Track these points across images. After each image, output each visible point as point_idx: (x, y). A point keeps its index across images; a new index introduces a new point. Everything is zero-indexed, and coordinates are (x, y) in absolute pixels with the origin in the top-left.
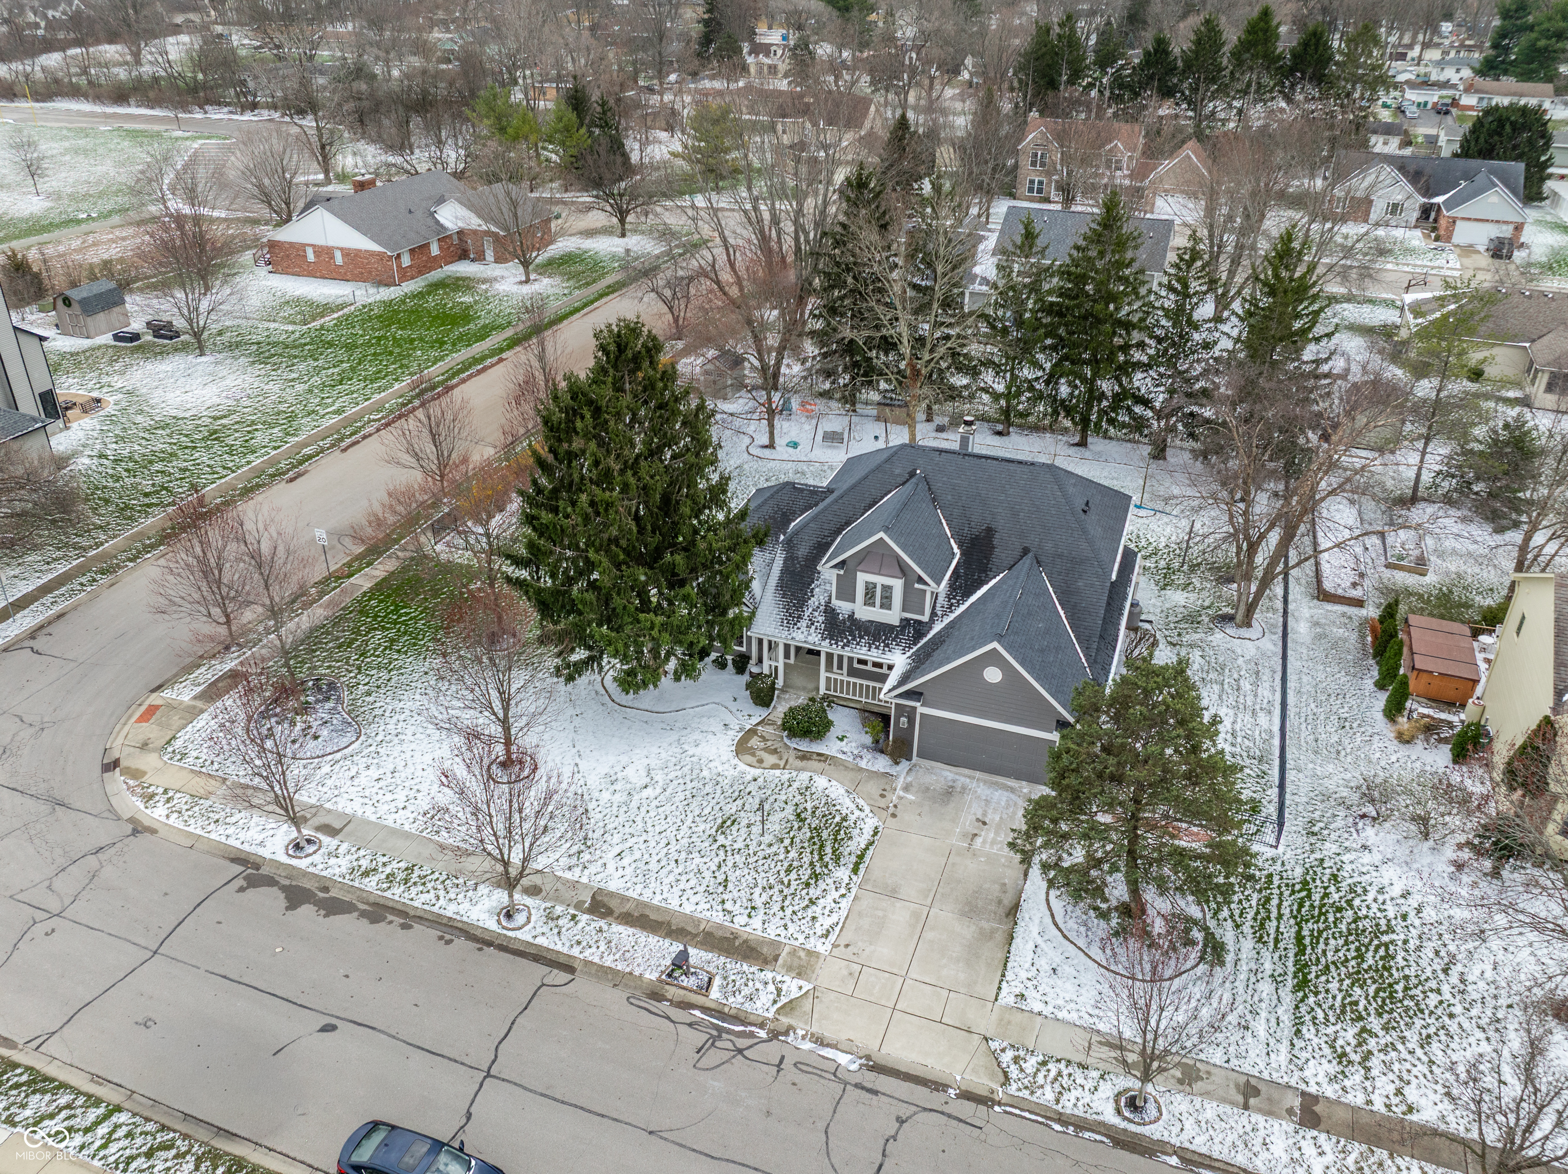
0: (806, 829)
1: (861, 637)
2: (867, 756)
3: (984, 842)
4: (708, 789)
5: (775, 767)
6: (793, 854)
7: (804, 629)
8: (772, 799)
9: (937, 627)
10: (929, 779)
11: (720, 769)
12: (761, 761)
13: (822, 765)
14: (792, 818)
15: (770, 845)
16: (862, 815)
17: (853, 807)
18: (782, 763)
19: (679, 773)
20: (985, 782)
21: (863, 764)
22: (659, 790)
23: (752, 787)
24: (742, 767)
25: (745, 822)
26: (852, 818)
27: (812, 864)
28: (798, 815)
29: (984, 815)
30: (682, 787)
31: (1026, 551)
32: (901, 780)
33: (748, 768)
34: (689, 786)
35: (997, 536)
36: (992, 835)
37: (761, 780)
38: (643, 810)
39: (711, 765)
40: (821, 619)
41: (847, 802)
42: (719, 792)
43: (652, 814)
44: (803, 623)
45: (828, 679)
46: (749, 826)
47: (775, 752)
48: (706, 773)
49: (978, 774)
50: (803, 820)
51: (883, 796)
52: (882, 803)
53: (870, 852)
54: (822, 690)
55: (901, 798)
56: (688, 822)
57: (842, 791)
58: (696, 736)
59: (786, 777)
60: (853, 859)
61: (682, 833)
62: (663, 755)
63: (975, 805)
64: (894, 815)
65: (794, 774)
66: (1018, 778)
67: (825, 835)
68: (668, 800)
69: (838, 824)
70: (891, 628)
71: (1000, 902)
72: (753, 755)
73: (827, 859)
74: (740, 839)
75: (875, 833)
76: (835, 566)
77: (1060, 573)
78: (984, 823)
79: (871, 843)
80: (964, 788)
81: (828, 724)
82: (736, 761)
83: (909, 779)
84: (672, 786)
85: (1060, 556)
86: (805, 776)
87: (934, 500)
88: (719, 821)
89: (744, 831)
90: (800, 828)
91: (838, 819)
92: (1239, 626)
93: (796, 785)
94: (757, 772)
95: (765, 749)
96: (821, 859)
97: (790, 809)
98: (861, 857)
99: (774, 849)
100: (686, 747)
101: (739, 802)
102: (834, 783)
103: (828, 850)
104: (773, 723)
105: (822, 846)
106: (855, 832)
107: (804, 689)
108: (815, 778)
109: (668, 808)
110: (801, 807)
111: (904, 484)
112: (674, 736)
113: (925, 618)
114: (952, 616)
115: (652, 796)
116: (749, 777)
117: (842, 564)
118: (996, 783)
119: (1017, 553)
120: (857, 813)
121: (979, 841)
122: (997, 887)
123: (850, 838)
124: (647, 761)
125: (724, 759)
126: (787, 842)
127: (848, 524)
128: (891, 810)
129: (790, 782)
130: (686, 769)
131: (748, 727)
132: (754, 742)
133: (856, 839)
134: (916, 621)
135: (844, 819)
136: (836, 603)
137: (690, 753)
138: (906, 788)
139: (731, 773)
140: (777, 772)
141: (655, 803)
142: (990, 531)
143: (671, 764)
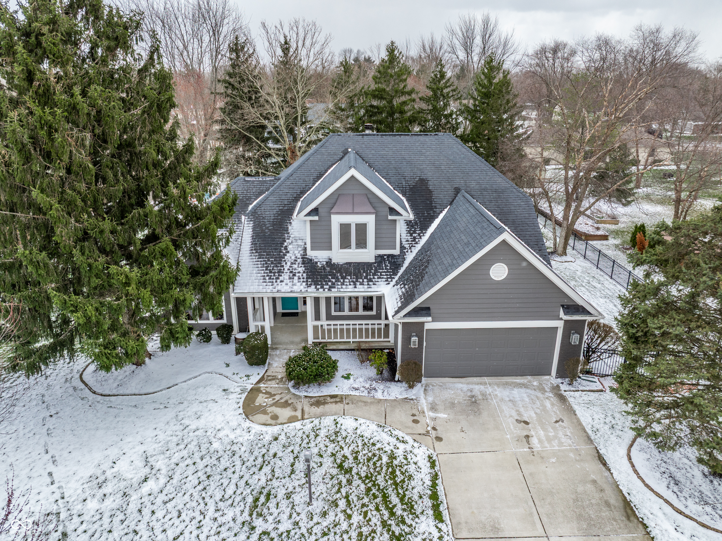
0: (356, 482)
1: (344, 278)
2: (380, 386)
3: (540, 441)
4: (224, 463)
5: (292, 420)
6: (356, 518)
7: (287, 281)
8: (302, 458)
9: (410, 257)
10: (447, 394)
11: (232, 436)
12: (275, 417)
13: (340, 407)
14: (335, 471)
15: (324, 514)
16: (408, 447)
17: (393, 441)
18: (299, 414)
19: (185, 453)
20: (498, 385)
21: (379, 395)
22: (163, 480)
23: (275, 448)
24: (257, 428)
25: (281, 493)
26: (400, 453)
27: (384, 524)
28: (340, 467)
29: (519, 414)
30: (192, 469)
31: (457, 191)
32: (423, 401)
33: (264, 429)
34: (201, 465)
35: (430, 183)
36: (542, 433)
37: (282, 437)
38: (146, 512)
39: (221, 434)
40: (301, 269)
41: (385, 437)
42: (238, 463)
43: (160, 514)
44: (285, 276)
45: (315, 328)
46: (288, 496)
47: (286, 404)
48: (216, 445)
49: (486, 379)
50: (349, 471)
51: (416, 422)
52: (420, 429)
53: (440, 489)
54: (311, 339)
55: (435, 419)
56: (211, 513)
57: (373, 427)
58: (196, 407)
59: (308, 427)
60: (428, 502)
61: (205, 530)
62: (162, 437)
63: (504, 408)
64: (439, 439)
65: (316, 422)
66: (523, 375)
67: (380, 480)
68: (178, 489)
69: (389, 465)
70: (369, 265)
71: (607, 504)
72: (265, 412)
73: (399, 511)
74: (284, 517)
75: (433, 464)
76: (309, 214)
77: (491, 201)
78: (526, 423)
79: (435, 478)
80: (484, 395)
81: (334, 365)
82: (248, 423)
83: (430, 399)
84: (179, 470)
85: (485, 189)
86: (328, 421)
87: (370, 166)
88: (250, 500)
89: (284, 504)
90: (349, 482)
91: (385, 459)
92: (561, 255)
93: (323, 433)
94: (275, 430)
95: (276, 404)
96: (392, 514)
97: (328, 462)
98: (434, 496)
99: (331, 517)
100: (186, 422)
101: (267, 469)
102: (361, 421)
103: (394, 499)
104: (274, 378)
105: (385, 497)
106: (412, 468)
107: (292, 343)
108: (340, 420)
109: (179, 501)
110: (339, 456)
111: (341, 159)
112: (170, 414)
113: (397, 252)
114: (419, 247)
115: (156, 489)
116: (268, 438)
117: (315, 211)
118: (507, 384)
119: (451, 193)
120: (402, 446)
121: (534, 441)
122: (590, 487)
123: (410, 477)
124: (142, 448)
125: (234, 424)
126: (342, 504)
127: (303, 192)
128: (433, 434)
129: (316, 432)
130: (192, 447)
131: (249, 387)
132: (261, 400)
133: (417, 476)
134: (389, 256)
135: (392, 457)
136: (311, 254)
137: (193, 427)
138: (433, 408)
139: (245, 438)
140: (298, 425)
141: (162, 497)
142: (423, 182)
143: (172, 445)
